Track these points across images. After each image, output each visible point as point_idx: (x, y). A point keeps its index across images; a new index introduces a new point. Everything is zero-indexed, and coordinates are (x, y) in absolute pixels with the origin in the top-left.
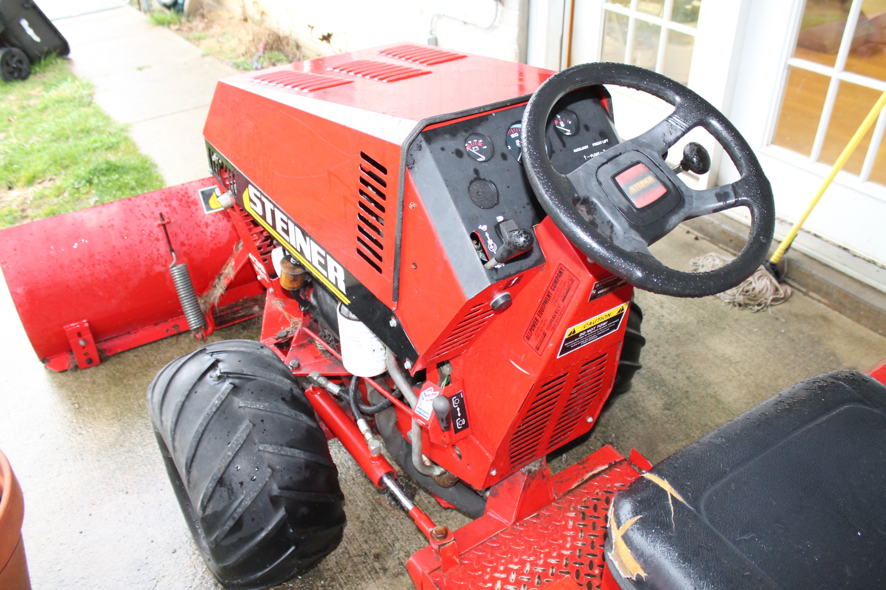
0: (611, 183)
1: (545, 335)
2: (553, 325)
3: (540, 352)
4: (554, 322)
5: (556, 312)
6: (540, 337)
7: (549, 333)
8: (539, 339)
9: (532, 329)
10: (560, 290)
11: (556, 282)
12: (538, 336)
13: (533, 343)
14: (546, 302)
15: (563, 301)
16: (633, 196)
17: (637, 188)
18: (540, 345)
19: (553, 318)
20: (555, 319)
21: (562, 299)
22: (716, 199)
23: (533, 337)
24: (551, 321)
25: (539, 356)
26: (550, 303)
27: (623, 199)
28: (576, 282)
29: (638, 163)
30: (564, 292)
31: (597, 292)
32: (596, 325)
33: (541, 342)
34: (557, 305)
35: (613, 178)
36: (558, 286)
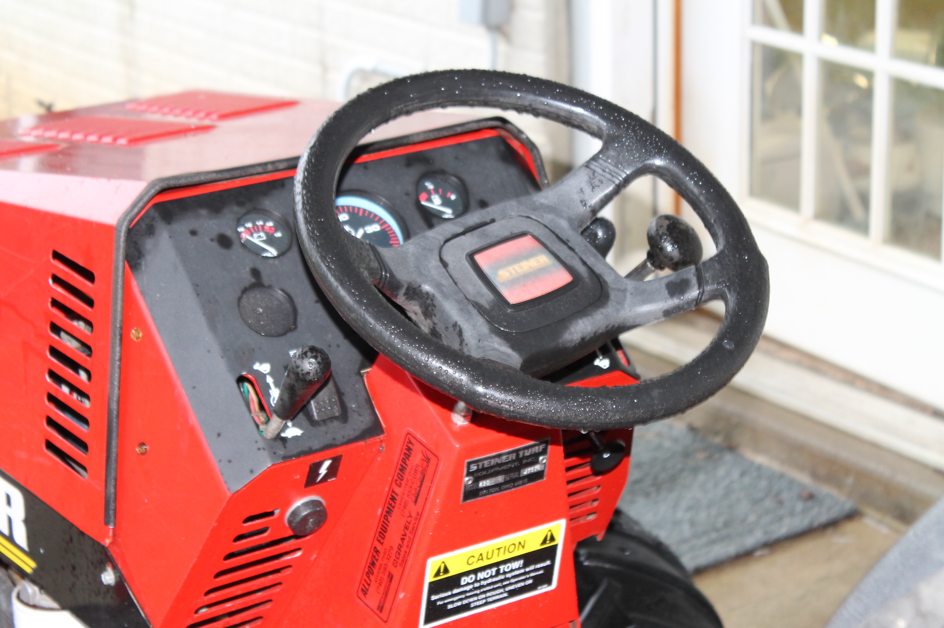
0: (466, 265)
1: (391, 577)
2: (402, 553)
3: (384, 615)
4: (404, 549)
5: (406, 528)
6: (383, 585)
7: (396, 573)
8: (382, 589)
9: (370, 573)
10: (410, 484)
11: (403, 469)
12: (380, 584)
13: (373, 600)
14: (389, 512)
15: (416, 501)
16: (504, 284)
17: (513, 272)
18: (384, 602)
19: (403, 539)
20: (405, 542)
21: (414, 498)
22: (666, 292)
23: (372, 589)
24: (399, 549)
25: (383, 624)
26: (396, 511)
27: (485, 290)
28: (433, 461)
29: (523, 234)
30: (416, 485)
31: (477, 480)
32: (497, 564)
33: (386, 593)
34: (407, 514)
35: (471, 257)
36: (406, 476)
